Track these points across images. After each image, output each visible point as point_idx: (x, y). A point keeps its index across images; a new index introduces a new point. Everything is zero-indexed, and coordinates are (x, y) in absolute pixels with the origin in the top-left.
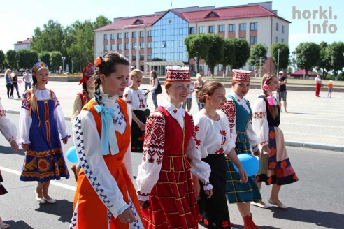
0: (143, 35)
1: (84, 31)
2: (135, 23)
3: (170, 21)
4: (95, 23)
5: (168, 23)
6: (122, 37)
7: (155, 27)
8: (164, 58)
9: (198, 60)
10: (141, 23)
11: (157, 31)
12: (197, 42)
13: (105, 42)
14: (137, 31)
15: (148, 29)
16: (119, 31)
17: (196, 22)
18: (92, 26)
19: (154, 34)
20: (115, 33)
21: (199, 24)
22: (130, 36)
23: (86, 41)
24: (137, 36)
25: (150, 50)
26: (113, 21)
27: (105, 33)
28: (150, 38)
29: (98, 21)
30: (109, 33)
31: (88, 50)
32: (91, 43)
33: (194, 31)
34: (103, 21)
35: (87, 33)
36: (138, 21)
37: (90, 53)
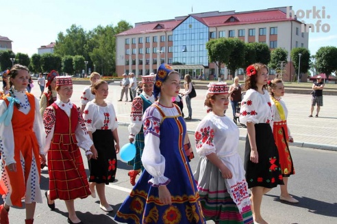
0: (164, 39)
1: (106, 35)
2: (156, 28)
3: (190, 26)
4: (116, 28)
5: (188, 28)
6: (143, 41)
7: (176, 32)
8: (184, 61)
9: (220, 64)
10: (162, 27)
11: (178, 36)
12: (219, 47)
13: (127, 46)
14: (158, 36)
15: (168, 34)
16: (140, 36)
17: (216, 27)
18: (113, 31)
19: (175, 38)
20: (137, 37)
21: (219, 29)
22: (151, 41)
23: (108, 46)
24: (158, 40)
25: (170, 54)
26: (134, 26)
27: (127, 37)
28: (170, 43)
29: (119, 26)
30: (130, 37)
31: (110, 54)
32: (113, 48)
33: (214, 35)
34: (124, 26)
35: (108, 37)
36: (159, 26)
37: (111, 57)
